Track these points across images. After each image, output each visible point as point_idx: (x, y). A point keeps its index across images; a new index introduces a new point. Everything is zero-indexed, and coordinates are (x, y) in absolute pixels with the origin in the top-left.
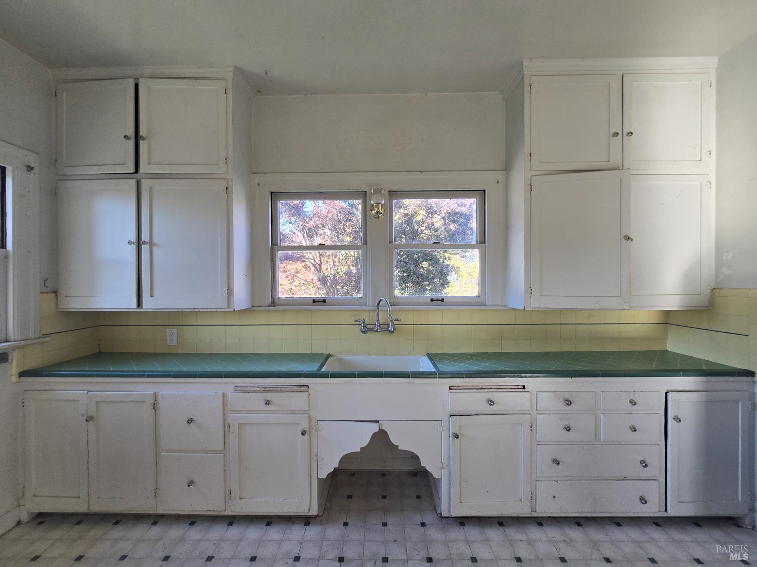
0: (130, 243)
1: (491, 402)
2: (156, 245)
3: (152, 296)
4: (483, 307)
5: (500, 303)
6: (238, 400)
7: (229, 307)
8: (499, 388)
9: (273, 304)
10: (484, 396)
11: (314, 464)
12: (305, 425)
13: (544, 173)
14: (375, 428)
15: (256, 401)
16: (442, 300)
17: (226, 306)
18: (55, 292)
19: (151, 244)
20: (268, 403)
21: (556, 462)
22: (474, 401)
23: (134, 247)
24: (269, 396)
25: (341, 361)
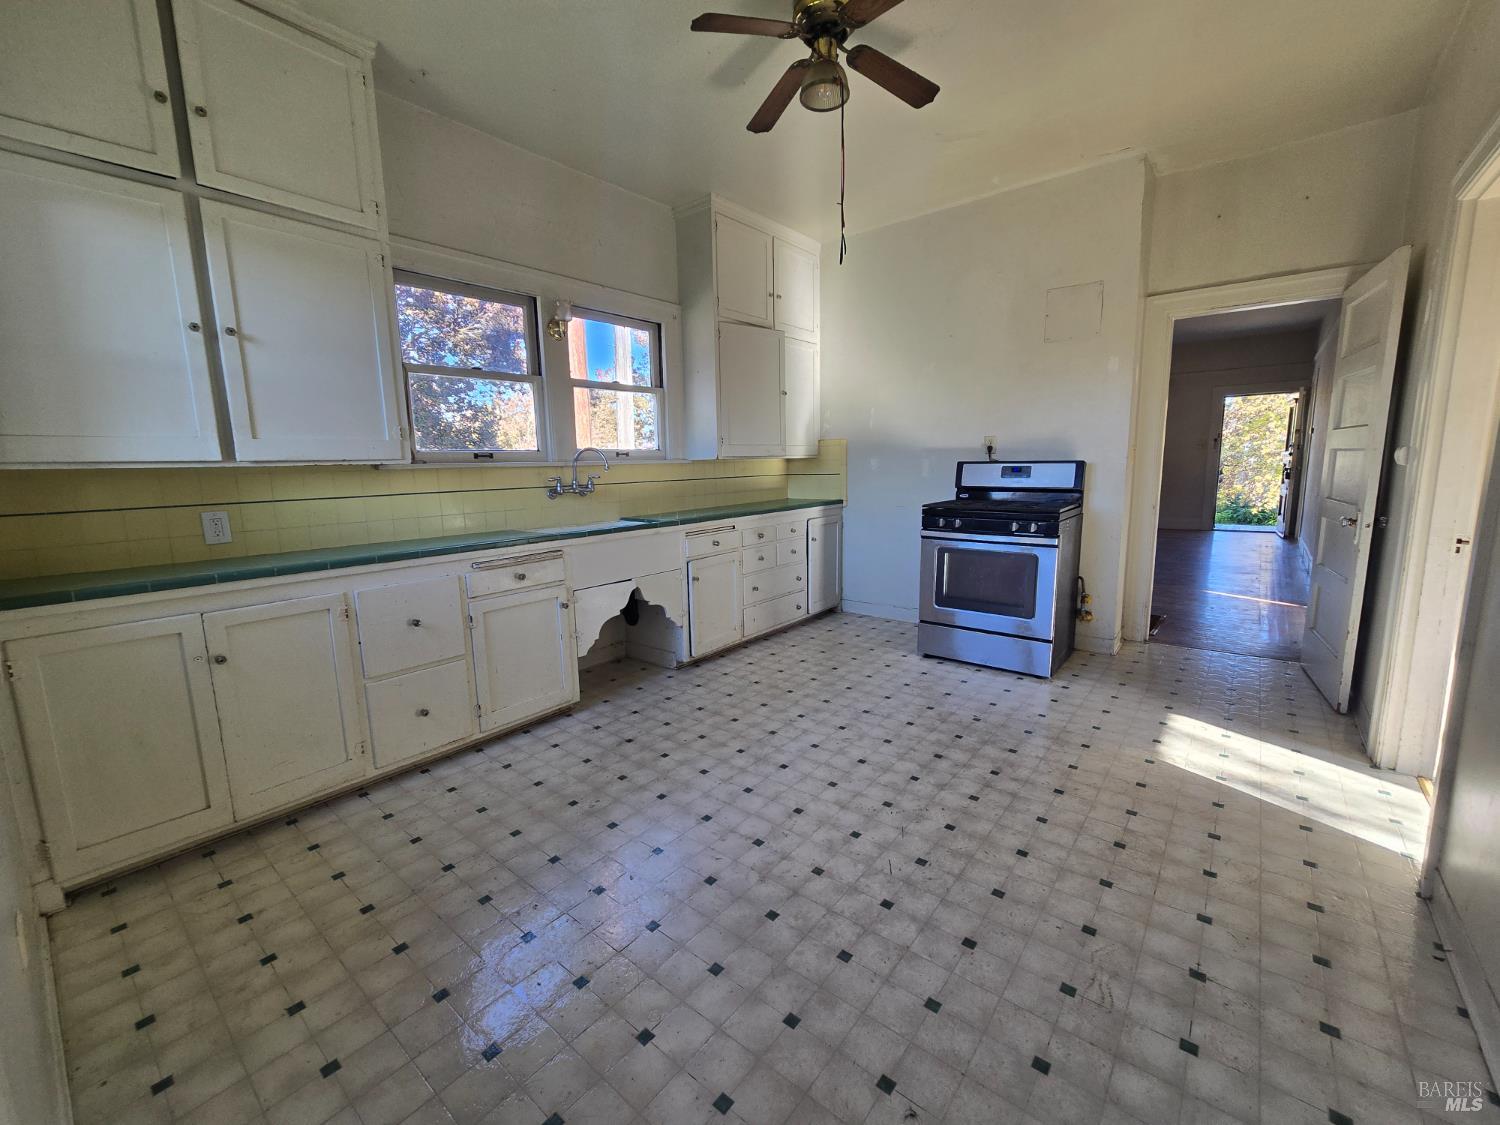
0: (190, 326)
1: (716, 543)
2: (251, 339)
3: (254, 437)
4: (665, 462)
5: (681, 457)
6: (483, 582)
8: (719, 530)
9: (414, 459)
10: (708, 539)
11: (574, 642)
12: (563, 598)
14: (629, 588)
15: (505, 580)
16: (628, 454)
17: (399, 456)
19: (241, 334)
20: (522, 577)
21: (755, 589)
22: (703, 544)
24: (520, 570)
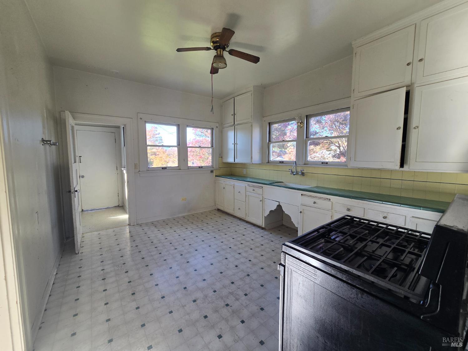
0: (233, 144)
1: (315, 203)
3: (237, 159)
6: (248, 188)
7: (251, 162)
8: (320, 198)
9: (268, 162)
10: (313, 200)
11: (264, 211)
12: (261, 199)
13: (362, 97)
14: (278, 204)
16: (327, 163)
18: (222, 157)
19: (237, 144)
20: (254, 190)
22: (309, 201)
23: (233, 145)
24: (254, 188)
25: (285, 184)
